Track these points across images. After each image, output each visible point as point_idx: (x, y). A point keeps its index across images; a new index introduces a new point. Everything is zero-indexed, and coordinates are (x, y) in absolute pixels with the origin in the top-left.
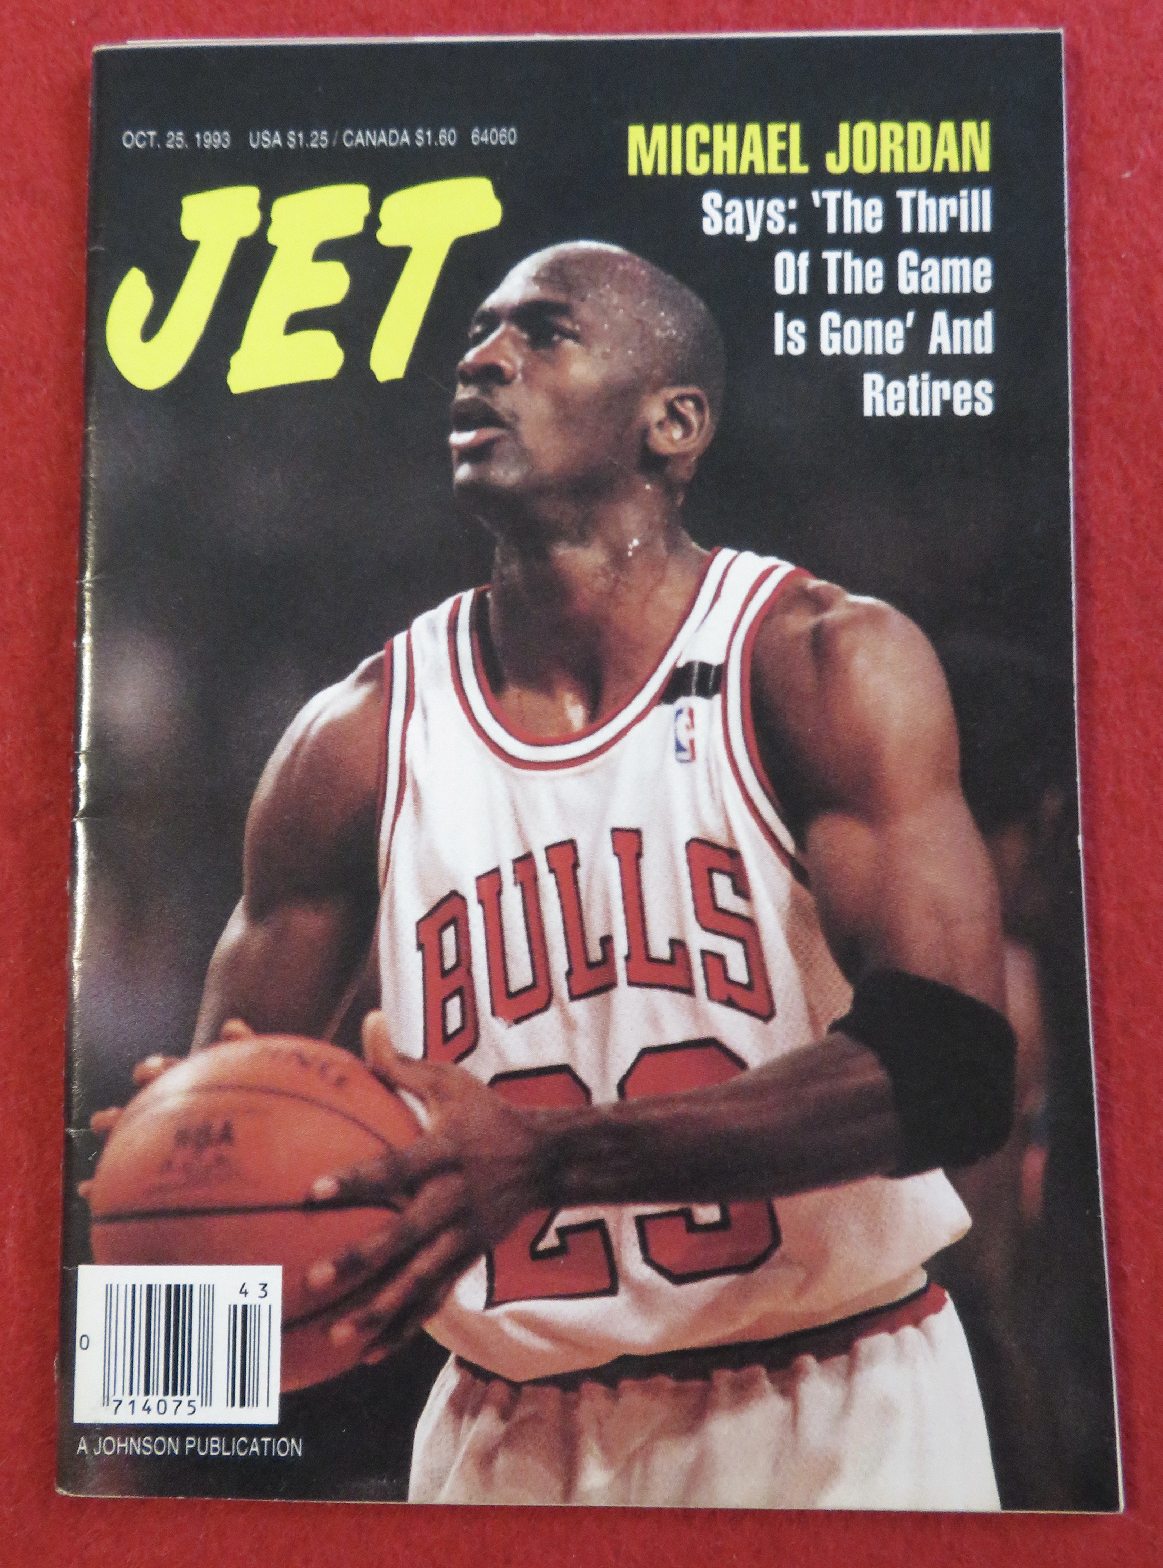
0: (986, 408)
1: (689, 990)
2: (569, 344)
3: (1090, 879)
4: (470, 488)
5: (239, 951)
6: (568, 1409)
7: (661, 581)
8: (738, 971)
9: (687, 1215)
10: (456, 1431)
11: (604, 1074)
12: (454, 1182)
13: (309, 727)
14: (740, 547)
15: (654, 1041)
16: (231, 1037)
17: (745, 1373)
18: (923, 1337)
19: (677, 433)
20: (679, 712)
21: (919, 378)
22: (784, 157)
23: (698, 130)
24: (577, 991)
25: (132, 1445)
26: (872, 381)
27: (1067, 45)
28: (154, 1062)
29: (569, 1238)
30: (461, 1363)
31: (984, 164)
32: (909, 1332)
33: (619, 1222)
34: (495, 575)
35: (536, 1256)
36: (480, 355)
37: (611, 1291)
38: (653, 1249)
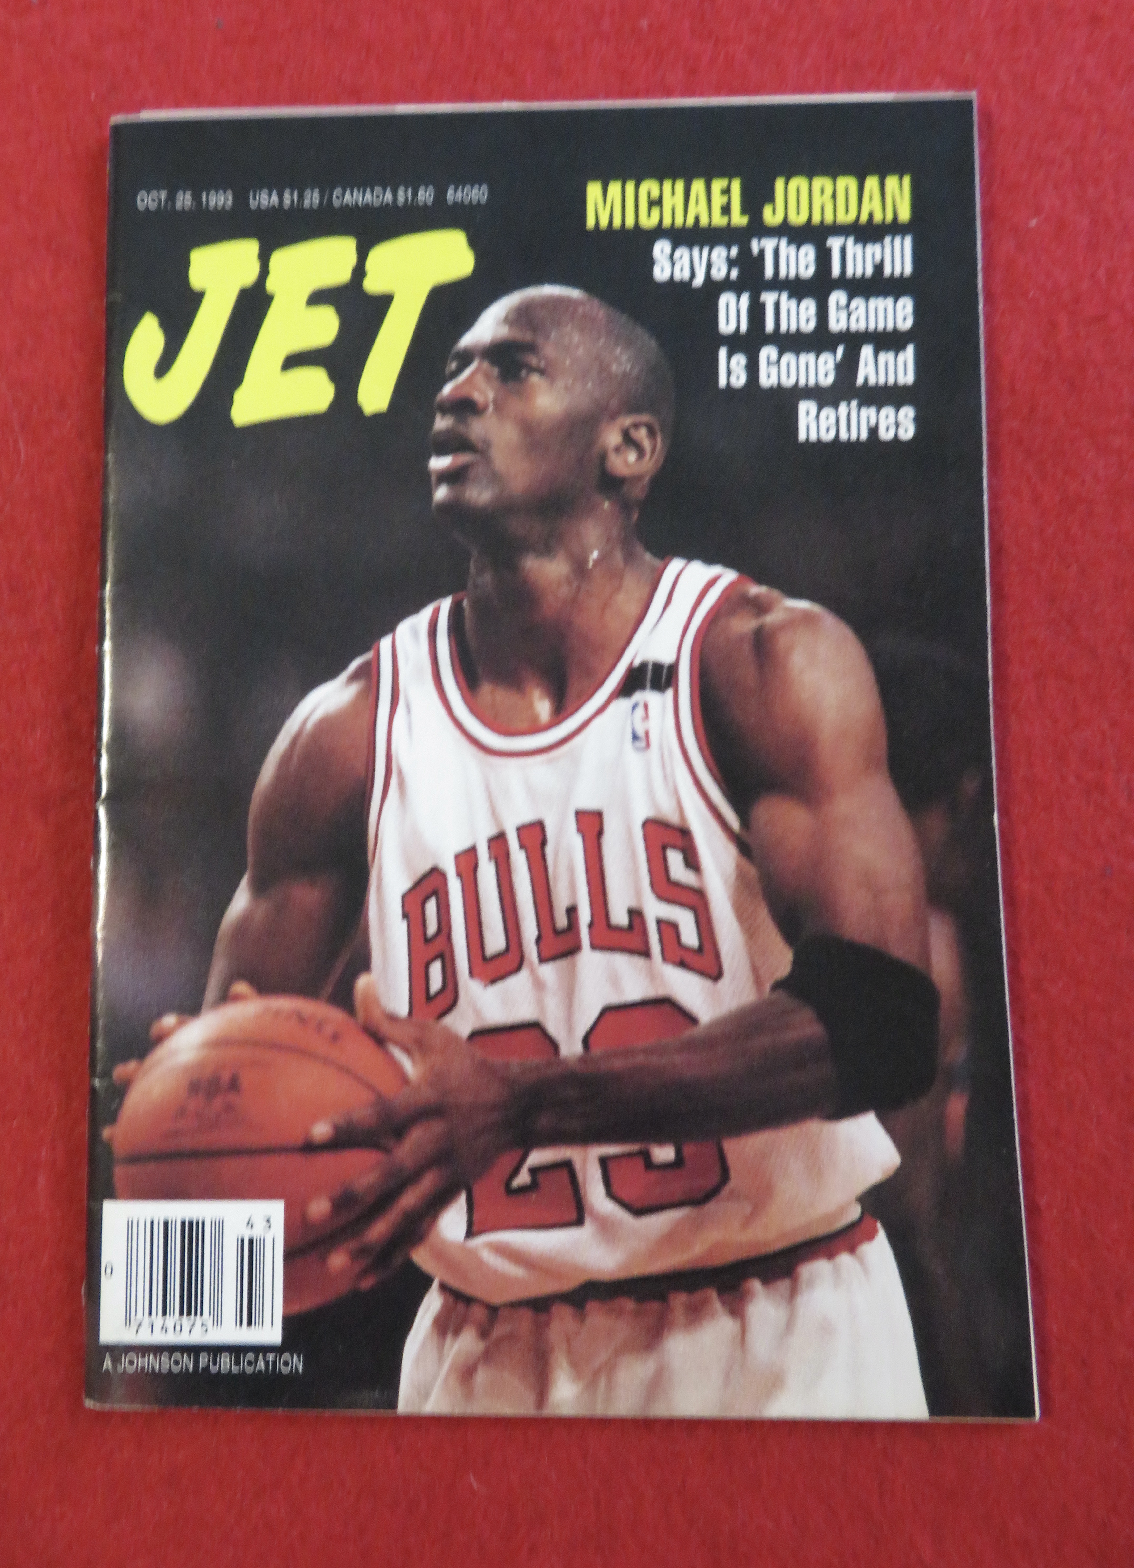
0: (908, 432)
1: (645, 953)
2: (535, 378)
3: (1006, 853)
4: (447, 507)
5: (244, 922)
6: (540, 1329)
7: (618, 589)
8: (690, 936)
9: (646, 1156)
10: (441, 1348)
11: (570, 1029)
12: (437, 1127)
13: (305, 723)
14: (690, 556)
15: (615, 999)
16: (237, 998)
17: (698, 1296)
18: (858, 1266)
19: (632, 457)
20: (635, 707)
21: (849, 405)
22: (726, 210)
23: (650, 187)
24: (545, 954)
25: (151, 1362)
26: (806, 409)
27: (979, 111)
28: (169, 1020)
29: (541, 1177)
30: (444, 1288)
31: (905, 215)
32: (845, 1259)
33: (584, 1161)
34: (470, 584)
35: (510, 1191)
36: (457, 388)
37: (579, 1222)
38: (615, 1188)
